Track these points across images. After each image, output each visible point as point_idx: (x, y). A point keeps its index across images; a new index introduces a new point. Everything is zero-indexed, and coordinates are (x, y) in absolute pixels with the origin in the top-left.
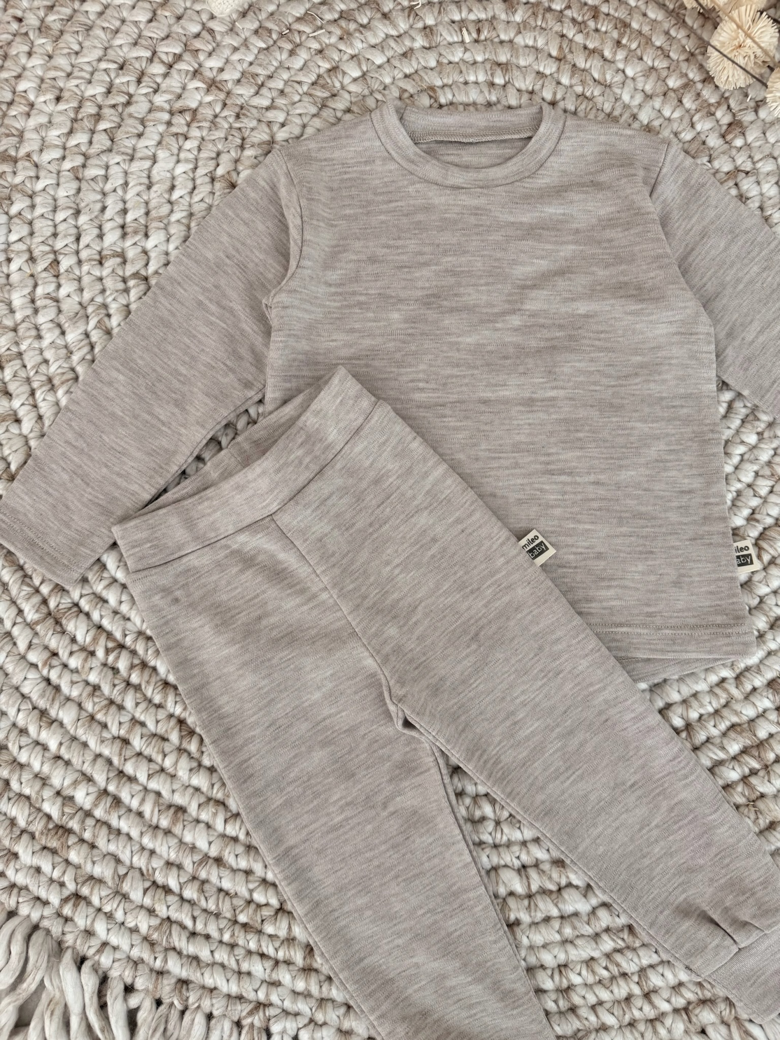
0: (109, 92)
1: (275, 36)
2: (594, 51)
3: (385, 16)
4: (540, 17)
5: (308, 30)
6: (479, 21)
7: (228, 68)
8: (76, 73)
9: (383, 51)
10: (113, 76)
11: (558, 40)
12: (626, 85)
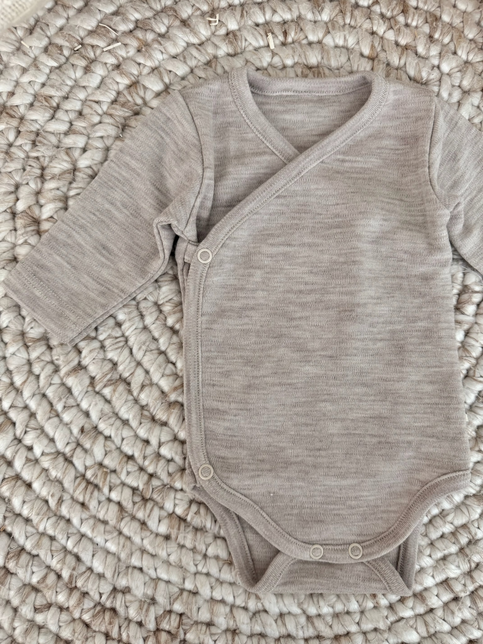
1: (66, 53)
2: (406, 48)
3: (185, 23)
4: (348, 15)
5: (102, 44)
6: (285, 22)
7: (19, 91)
9: (185, 62)
11: (370, 38)
12: (442, 83)
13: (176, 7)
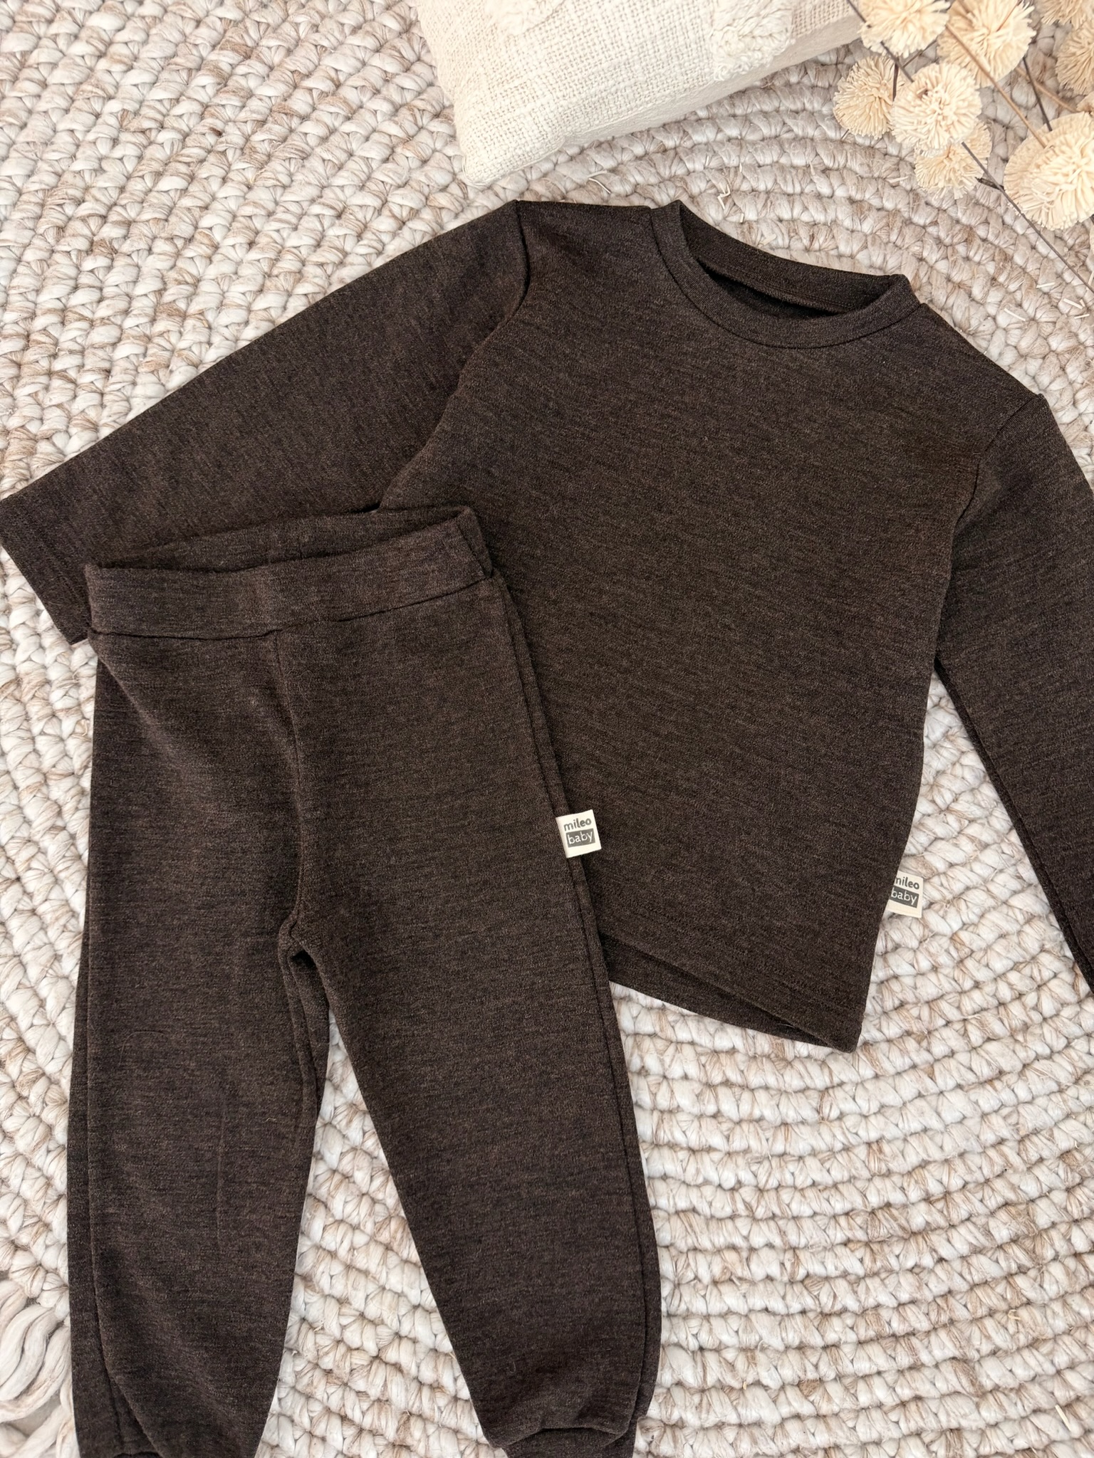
0: (318, 245)
2: (959, 286)
4: (896, 231)
6: (815, 224)
8: (280, 215)
10: (326, 223)
11: (915, 264)
12: (995, 338)
13: (688, 179)
